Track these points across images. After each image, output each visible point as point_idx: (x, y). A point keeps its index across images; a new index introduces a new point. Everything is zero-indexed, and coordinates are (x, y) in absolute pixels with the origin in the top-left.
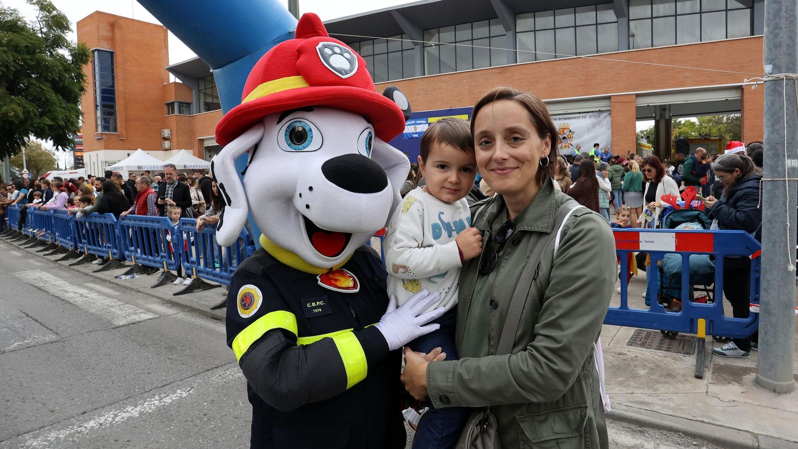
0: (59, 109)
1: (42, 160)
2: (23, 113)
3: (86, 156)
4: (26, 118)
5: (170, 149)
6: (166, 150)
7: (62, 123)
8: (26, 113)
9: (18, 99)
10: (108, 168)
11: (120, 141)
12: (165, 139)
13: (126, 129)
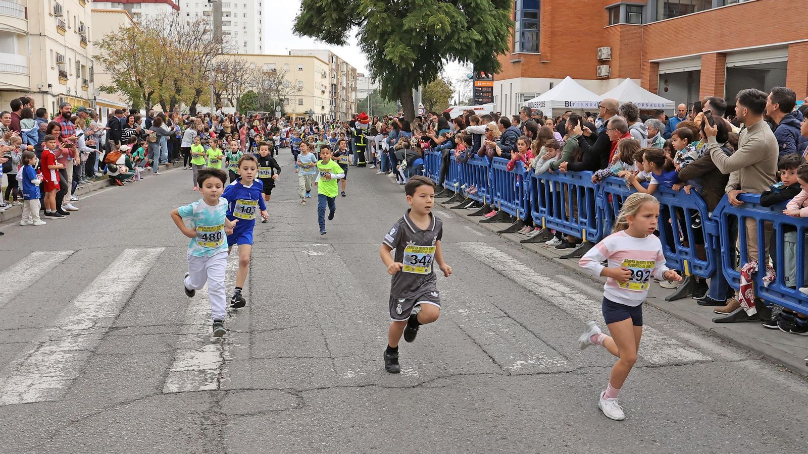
0: (489, 17)
1: (437, 91)
2: (450, 25)
3: (496, 85)
4: (453, 32)
5: (608, 78)
6: (602, 79)
7: (491, 37)
8: (454, 24)
9: (447, 7)
10: (526, 104)
11: (542, 65)
12: (603, 62)
13: (551, 47)
